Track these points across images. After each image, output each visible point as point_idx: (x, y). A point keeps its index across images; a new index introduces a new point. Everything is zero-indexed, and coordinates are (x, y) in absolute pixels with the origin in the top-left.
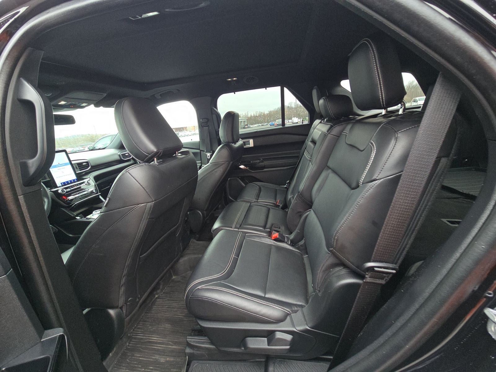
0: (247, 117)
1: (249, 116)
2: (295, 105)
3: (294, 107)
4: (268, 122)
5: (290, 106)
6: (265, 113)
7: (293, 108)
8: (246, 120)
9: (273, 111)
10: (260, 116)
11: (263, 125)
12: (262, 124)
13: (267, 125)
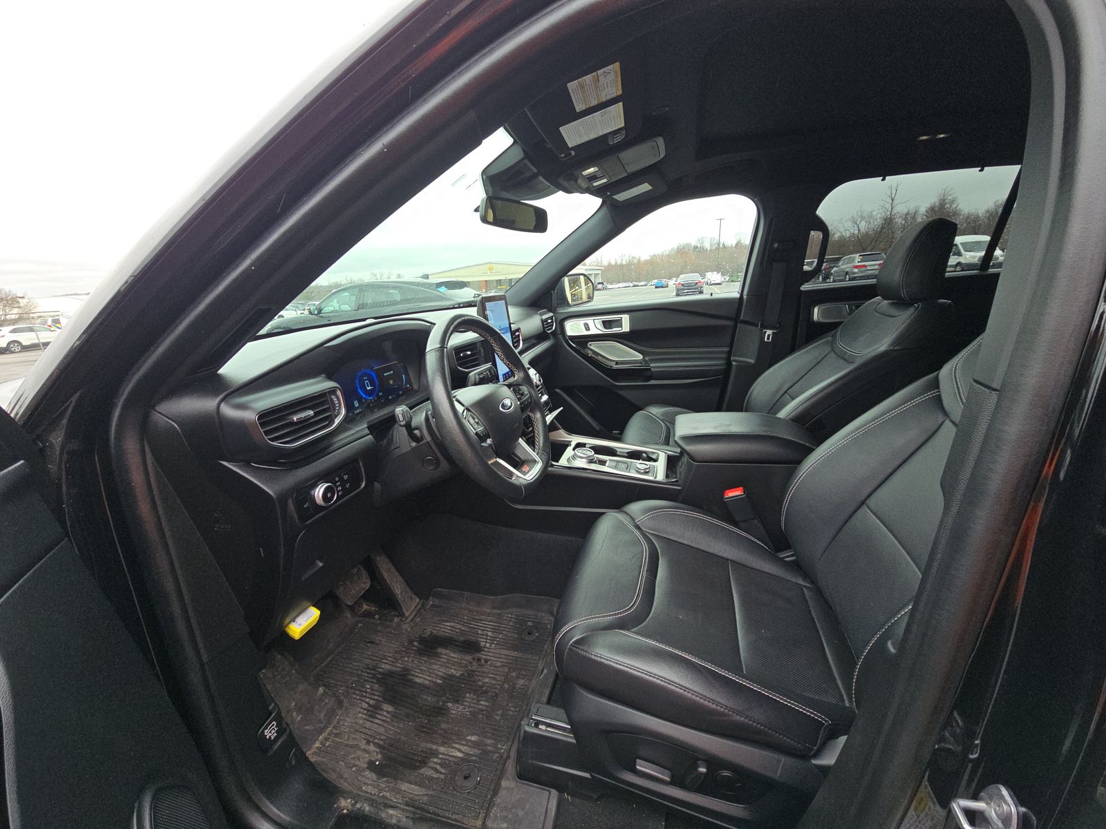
0: (600, 264)
1: (605, 263)
2: (711, 245)
3: (709, 249)
4: (648, 280)
5: (699, 246)
6: (642, 259)
7: (707, 250)
8: (600, 272)
9: (659, 255)
10: (629, 264)
11: (638, 286)
12: (635, 283)
13: (646, 285)
